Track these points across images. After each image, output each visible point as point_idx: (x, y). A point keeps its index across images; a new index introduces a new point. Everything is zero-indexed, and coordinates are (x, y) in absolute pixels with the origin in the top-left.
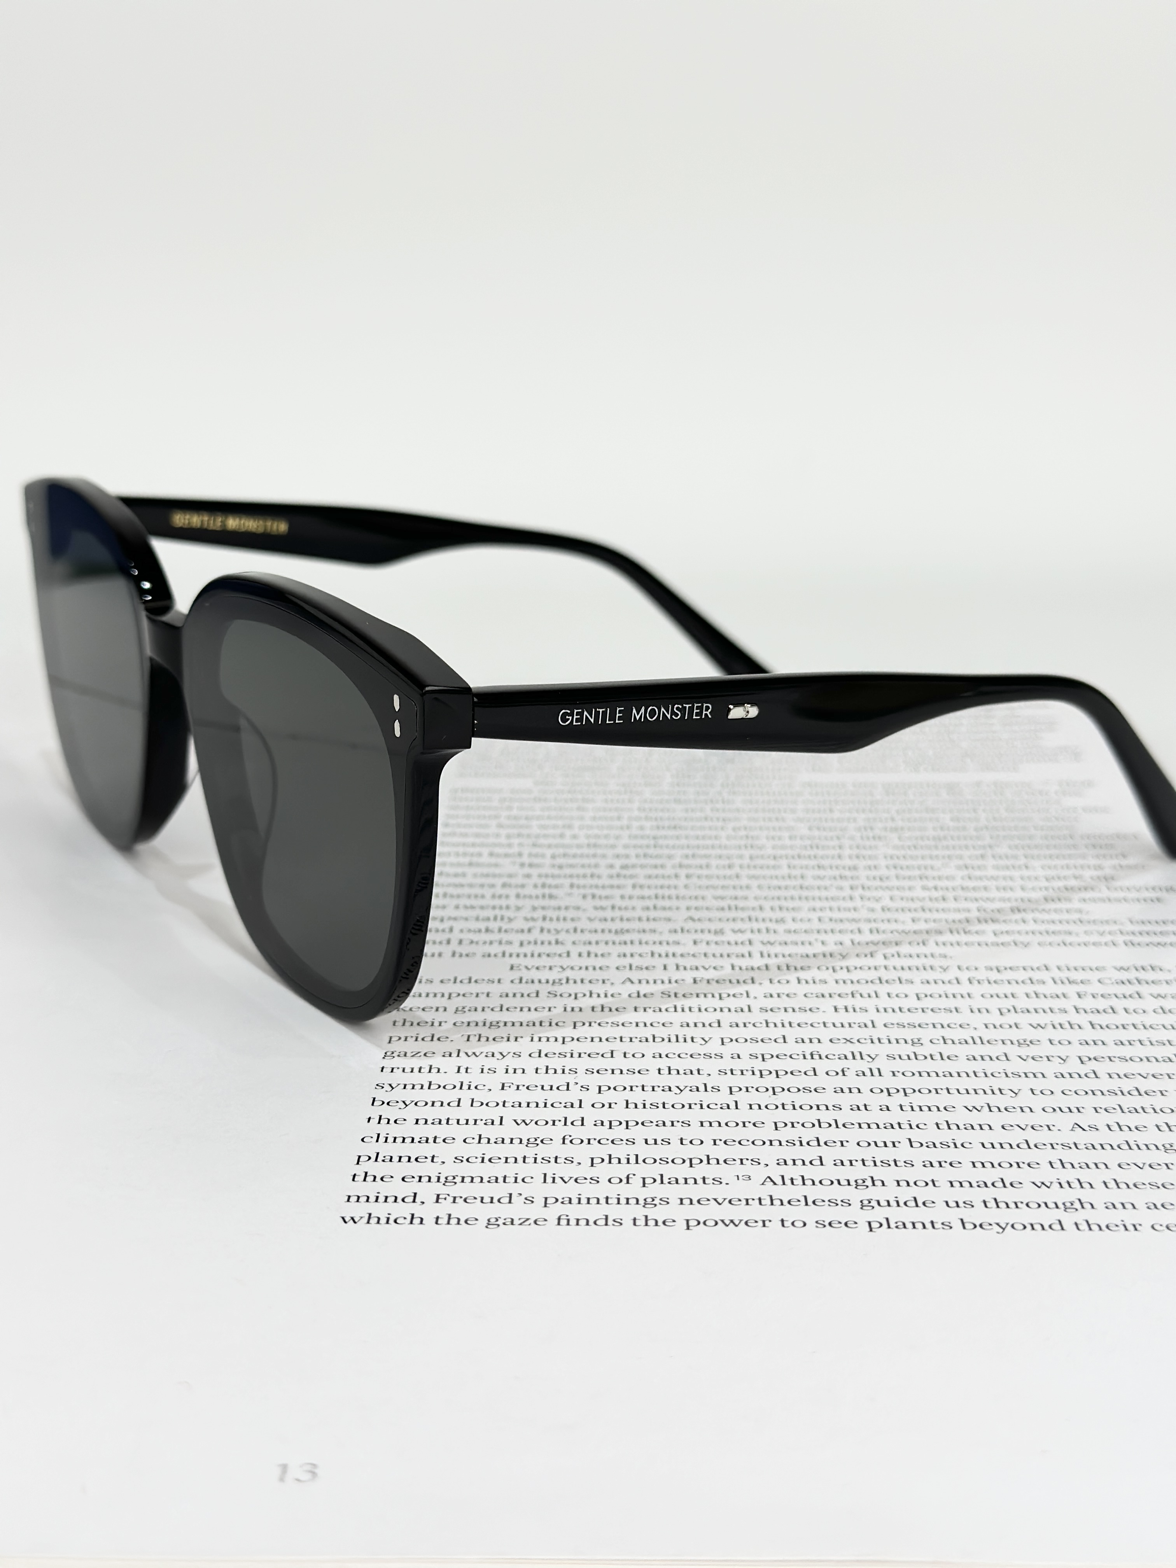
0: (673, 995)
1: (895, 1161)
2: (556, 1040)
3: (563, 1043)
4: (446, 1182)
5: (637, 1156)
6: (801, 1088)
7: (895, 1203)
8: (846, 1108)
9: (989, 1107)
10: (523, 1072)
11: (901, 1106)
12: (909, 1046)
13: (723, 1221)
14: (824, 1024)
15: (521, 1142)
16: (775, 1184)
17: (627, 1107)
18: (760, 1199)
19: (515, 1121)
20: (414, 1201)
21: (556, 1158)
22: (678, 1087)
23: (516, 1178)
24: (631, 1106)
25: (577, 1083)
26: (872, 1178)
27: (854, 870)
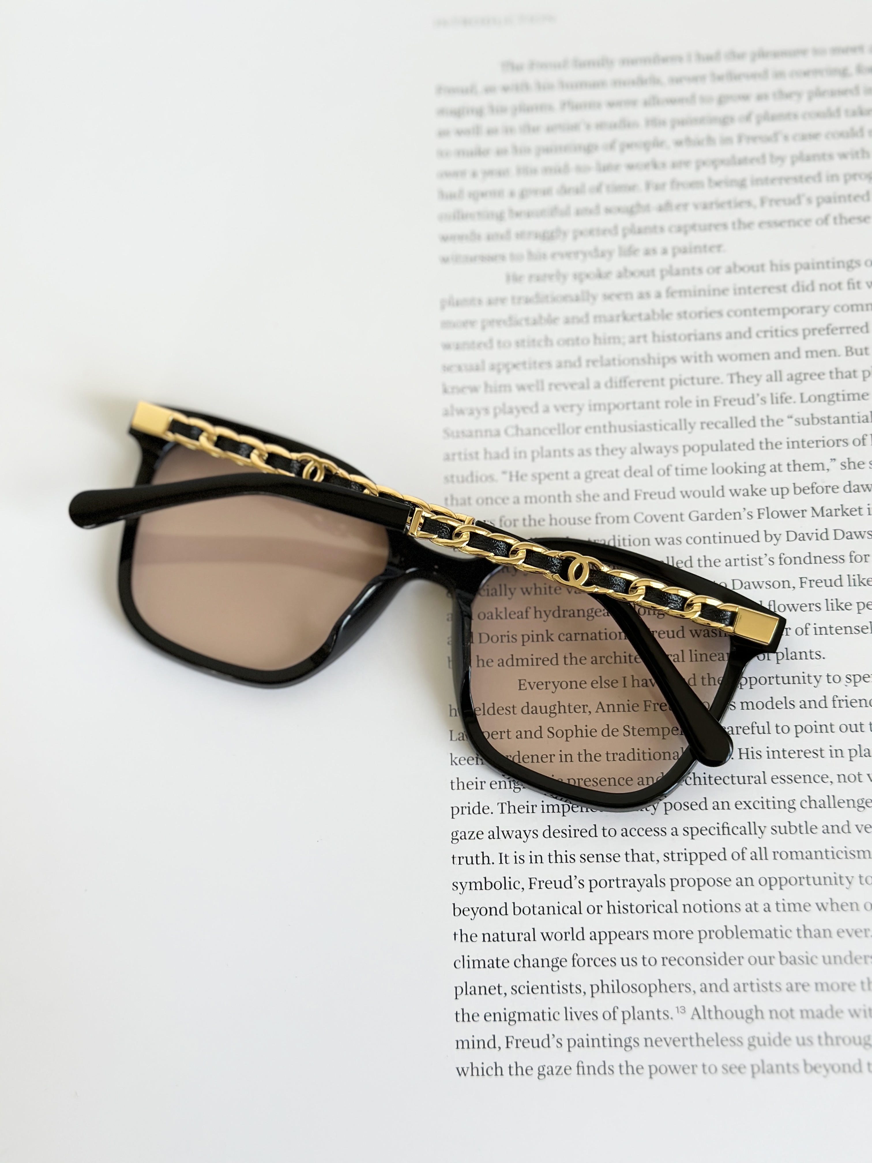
0: (631, 731)
1: (770, 984)
2: (559, 812)
3: (564, 816)
4: (510, 1020)
5: (618, 981)
6: (716, 881)
7: (768, 1039)
8: (743, 908)
9: (832, 904)
10: (542, 862)
11: (777, 904)
12: (786, 810)
13: (670, 1066)
14: (732, 777)
15: (548, 966)
16: (700, 1018)
17: (609, 913)
18: (691, 1038)
19: (542, 934)
20: (495, 1047)
21: (571, 985)
22: (639, 880)
23: (549, 1013)
24: (611, 908)
25: (576, 877)
26: (756, 1006)
27: (763, 474)
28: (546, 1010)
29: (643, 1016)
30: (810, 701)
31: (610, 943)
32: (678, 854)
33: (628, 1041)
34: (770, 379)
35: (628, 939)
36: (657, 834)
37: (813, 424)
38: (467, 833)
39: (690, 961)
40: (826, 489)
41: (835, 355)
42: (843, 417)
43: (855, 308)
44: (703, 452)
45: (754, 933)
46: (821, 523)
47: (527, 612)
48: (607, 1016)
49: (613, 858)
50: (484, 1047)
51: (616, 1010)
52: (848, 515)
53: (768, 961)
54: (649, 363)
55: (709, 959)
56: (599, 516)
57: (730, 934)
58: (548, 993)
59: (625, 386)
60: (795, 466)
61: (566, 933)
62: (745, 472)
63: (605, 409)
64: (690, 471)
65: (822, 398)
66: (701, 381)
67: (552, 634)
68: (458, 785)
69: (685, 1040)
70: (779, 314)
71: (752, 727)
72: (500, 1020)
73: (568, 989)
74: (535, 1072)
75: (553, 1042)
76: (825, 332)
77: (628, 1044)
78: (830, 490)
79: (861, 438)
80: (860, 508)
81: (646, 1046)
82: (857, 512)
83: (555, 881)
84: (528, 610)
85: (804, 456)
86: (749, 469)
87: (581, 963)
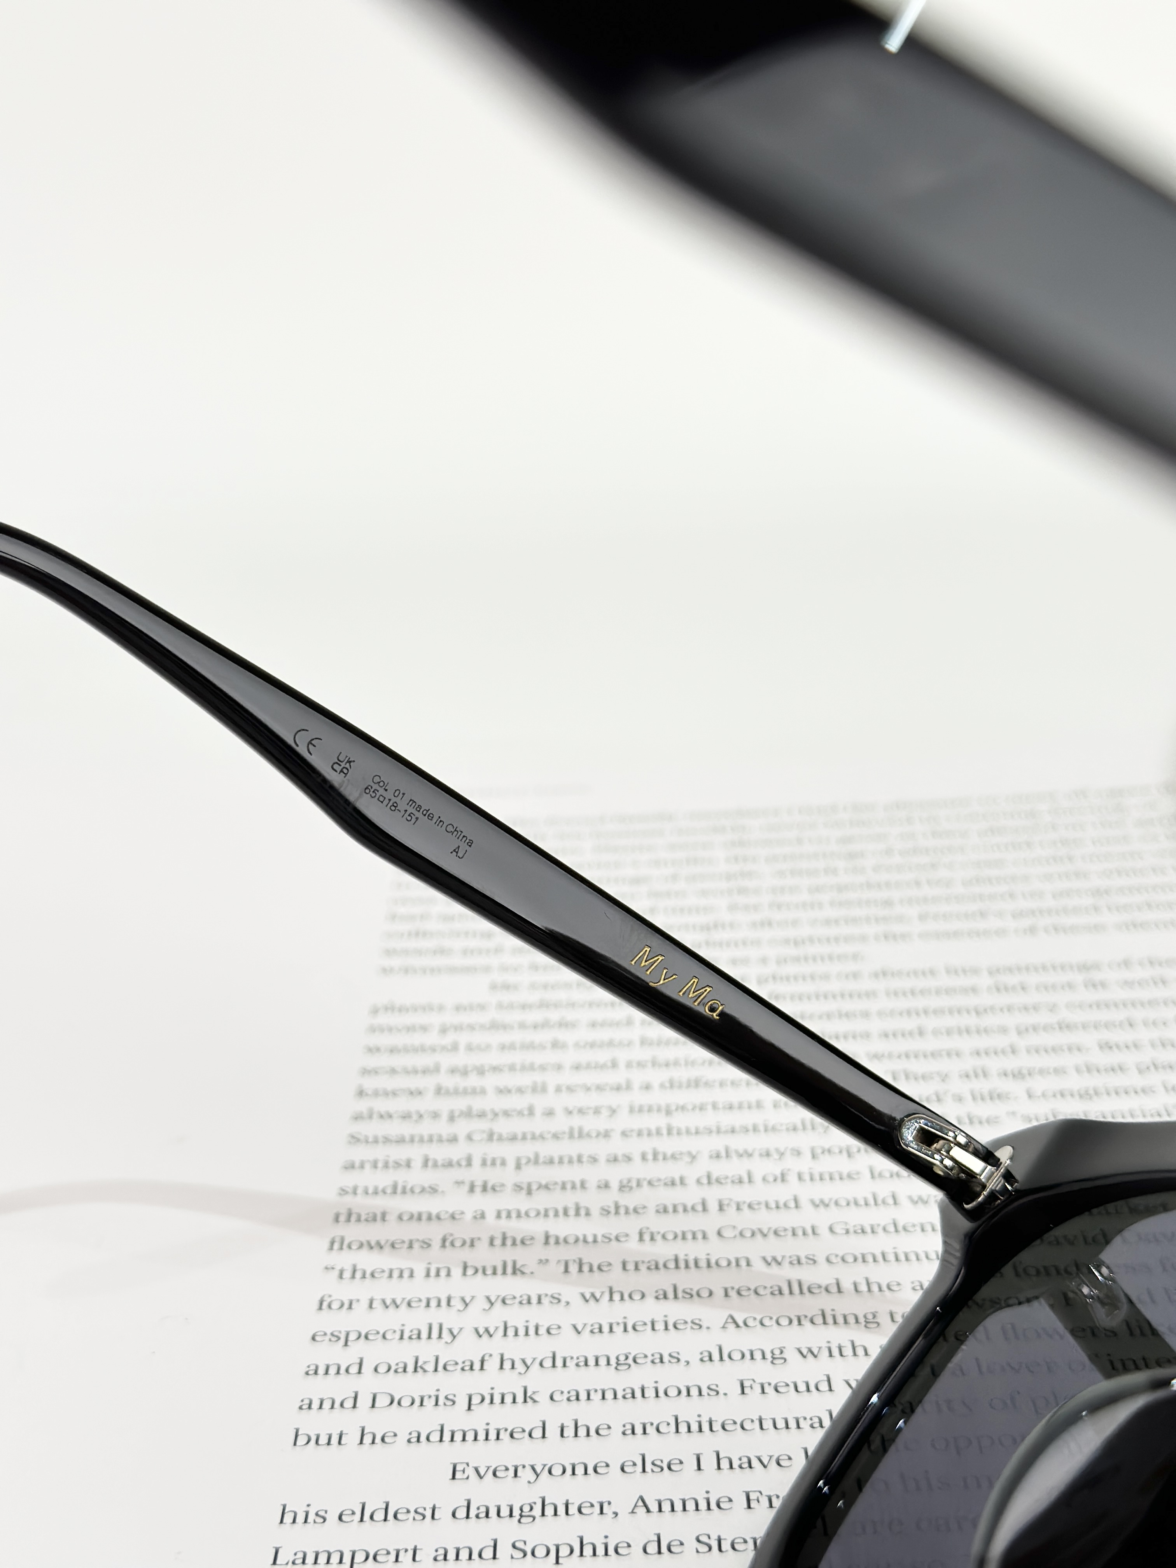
41: (1081, 1051)
47: (482, 1362)
56: (644, 1230)
59: (698, 1087)
63: (660, 1111)
64: (826, 1177)
65: (1067, 1094)
67: (534, 1393)
76: (1056, 1029)
84: (486, 1358)
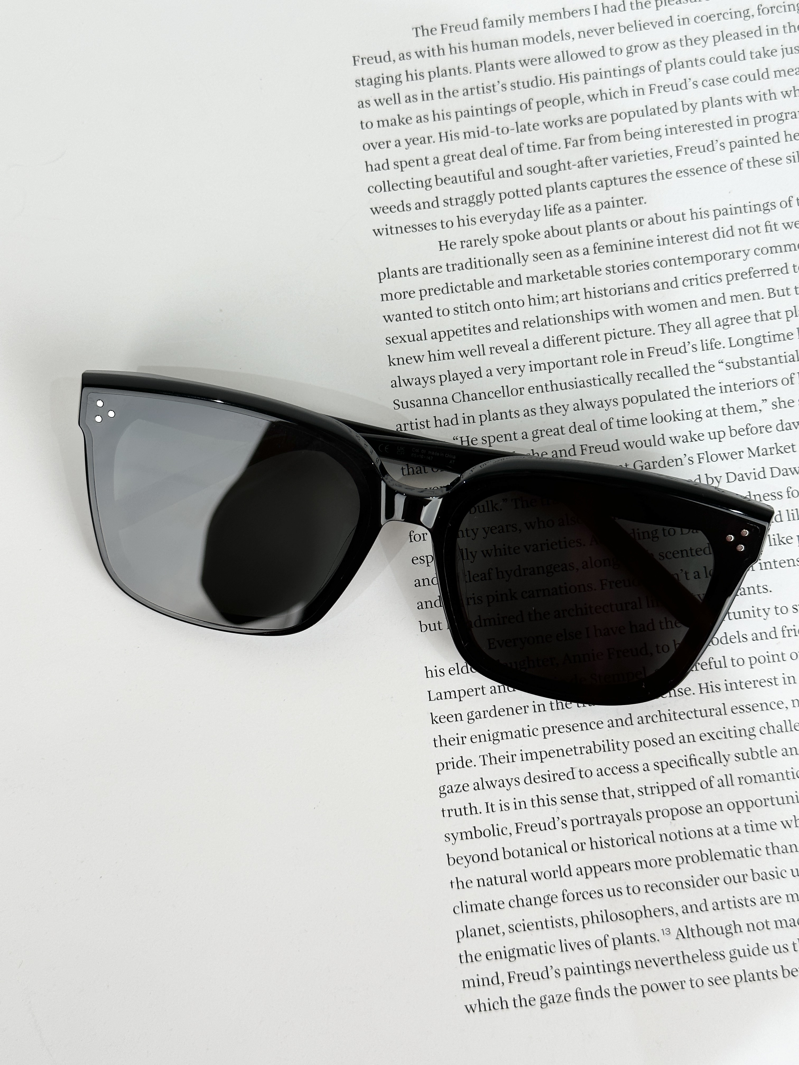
1: (745, 900)
2: (537, 759)
3: (542, 762)
4: (510, 957)
5: (606, 911)
6: (688, 809)
7: (747, 950)
8: (715, 832)
10: (525, 808)
11: (746, 826)
12: (747, 738)
13: (660, 985)
14: (695, 711)
15: (541, 903)
16: (684, 937)
17: (592, 848)
18: (677, 957)
19: (532, 874)
20: (498, 983)
21: (563, 920)
22: (617, 816)
23: (546, 947)
24: (594, 845)
25: (558, 818)
26: (734, 922)
27: (700, 419)
28: (543, 945)
29: (631, 941)
30: (761, 633)
31: (596, 877)
32: (651, 788)
33: (620, 965)
34: (699, 327)
35: (612, 871)
36: (629, 771)
37: (743, 367)
38: (453, 787)
39: (670, 887)
40: (759, 430)
41: (759, 299)
42: (770, 358)
43: (774, 249)
44: (641, 403)
45: (728, 855)
46: (758, 463)
48: (599, 944)
49: (591, 798)
50: (489, 984)
51: (607, 938)
52: (782, 453)
53: (742, 879)
54: (583, 320)
55: (687, 882)
57: (705, 858)
58: (542, 928)
59: (562, 345)
60: (729, 410)
61: (554, 872)
62: (683, 419)
63: (545, 369)
64: (631, 422)
65: (749, 341)
66: (634, 334)
68: (440, 742)
69: (672, 958)
70: (702, 262)
71: (710, 662)
72: (501, 958)
73: (561, 923)
74: (538, 1002)
75: (552, 973)
76: (748, 275)
77: (620, 968)
78: (763, 429)
79: (789, 377)
80: (793, 445)
81: (637, 968)
82: (791, 449)
83: (540, 824)
85: (736, 399)
86: (686, 416)
87: (571, 897)
